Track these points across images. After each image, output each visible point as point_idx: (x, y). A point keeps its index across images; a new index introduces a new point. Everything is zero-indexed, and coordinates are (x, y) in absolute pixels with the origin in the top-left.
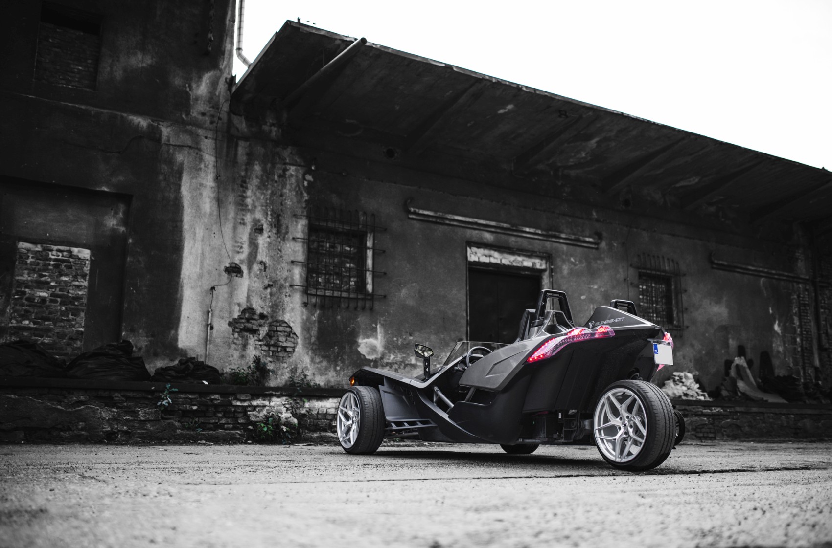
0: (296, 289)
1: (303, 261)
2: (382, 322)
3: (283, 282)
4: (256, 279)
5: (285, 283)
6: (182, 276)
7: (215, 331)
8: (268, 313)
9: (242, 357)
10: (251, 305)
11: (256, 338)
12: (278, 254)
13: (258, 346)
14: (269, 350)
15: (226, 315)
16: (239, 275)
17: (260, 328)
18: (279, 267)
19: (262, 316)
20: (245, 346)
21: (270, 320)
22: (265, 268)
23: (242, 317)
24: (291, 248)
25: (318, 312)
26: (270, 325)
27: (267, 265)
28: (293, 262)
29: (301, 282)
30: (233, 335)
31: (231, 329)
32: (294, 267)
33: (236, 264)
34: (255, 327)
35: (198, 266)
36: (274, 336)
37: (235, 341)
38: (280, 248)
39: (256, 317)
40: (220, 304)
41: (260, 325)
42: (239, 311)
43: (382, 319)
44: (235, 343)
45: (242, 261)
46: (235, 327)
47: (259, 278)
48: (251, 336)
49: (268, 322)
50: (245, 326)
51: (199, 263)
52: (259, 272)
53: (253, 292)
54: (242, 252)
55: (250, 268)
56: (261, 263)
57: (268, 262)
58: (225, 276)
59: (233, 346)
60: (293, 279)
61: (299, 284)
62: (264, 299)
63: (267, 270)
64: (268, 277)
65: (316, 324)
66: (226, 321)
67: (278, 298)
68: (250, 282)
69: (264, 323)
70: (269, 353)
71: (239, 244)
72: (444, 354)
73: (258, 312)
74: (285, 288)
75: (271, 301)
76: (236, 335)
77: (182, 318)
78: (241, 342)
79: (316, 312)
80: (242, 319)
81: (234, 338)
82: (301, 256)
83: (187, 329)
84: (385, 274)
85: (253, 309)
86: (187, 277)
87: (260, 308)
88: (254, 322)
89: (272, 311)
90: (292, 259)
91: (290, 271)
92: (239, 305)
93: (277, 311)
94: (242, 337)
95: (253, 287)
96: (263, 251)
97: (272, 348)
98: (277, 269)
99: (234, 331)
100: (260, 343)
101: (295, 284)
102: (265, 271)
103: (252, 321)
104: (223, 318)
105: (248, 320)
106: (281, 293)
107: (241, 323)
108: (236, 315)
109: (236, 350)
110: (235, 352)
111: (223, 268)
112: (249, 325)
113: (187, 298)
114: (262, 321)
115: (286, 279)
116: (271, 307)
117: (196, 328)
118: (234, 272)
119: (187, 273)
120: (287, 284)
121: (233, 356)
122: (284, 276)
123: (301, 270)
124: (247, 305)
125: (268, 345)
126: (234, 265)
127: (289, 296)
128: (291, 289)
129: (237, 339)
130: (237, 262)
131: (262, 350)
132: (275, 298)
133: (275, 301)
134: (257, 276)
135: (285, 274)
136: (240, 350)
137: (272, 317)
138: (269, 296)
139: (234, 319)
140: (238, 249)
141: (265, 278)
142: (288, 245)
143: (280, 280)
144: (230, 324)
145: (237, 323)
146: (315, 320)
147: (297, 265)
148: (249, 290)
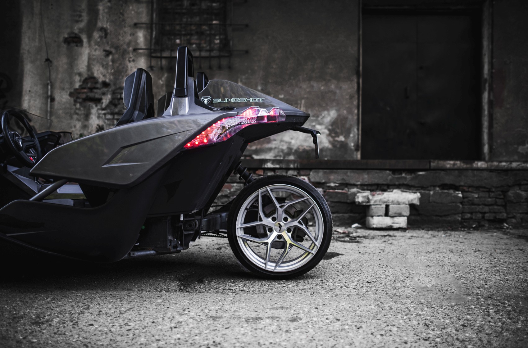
0: (141, 53)
1: (147, 22)
2: (244, 81)
3: (125, 46)
4: (96, 47)
5: (129, 47)
6: (22, 51)
7: (56, 103)
8: (110, 80)
9: (85, 127)
10: (93, 73)
11: (99, 107)
12: (120, 17)
13: (101, 115)
14: (113, 119)
15: (67, 86)
16: (79, 45)
17: (103, 97)
18: (121, 32)
19: (105, 84)
20: (87, 116)
21: (113, 88)
22: (106, 34)
23: (84, 86)
24: (134, 10)
25: (166, 75)
26: (114, 93)
27: (109, 31)
28: (136, 24)
29: (145, 45)
30: (75, 105)
31: (72, 100)
32: (138, 30)
33: (76, 34)
34: (97, 96)
35: (37, 40)
36: (119, 104)
37: (77, 111)
38: (121, 11)
39: (99, 86)
40: (60, 76)
41: (104, 94)
42: (80, 81)
43: (244, 77)
44: (77, 114)
45: (81, 30)
46: (78, 98)
47: (99, 46)
48: (94, 106)
49: (110, 90)
50: (87, 96)
51: (37, 37)
52: (99, 40)
53: (94, 60)
54: (81, 21)
55: (90, 37)
56: (102, 29)
57: (108, 27)
58: (64, 47)
59: (75, 117)
60: (137, 43)
61: (144, 47)
62: (105, 66)
63: (108, 36)
64: (110, 43)
65: (164, 88)
66: (67, 92)
67: (121, 64)
68: (91, 51)
69: (108, 91)
70: (113, 122)
71: (78, 13)
72: (326, 112)
73: (100, 80)
74: (129, 53)
75: (113, 68)
76: (78, 105)
77: (24, 92)
78: (83, 112)
79: (163, 75)
80: (85, 88)
81: (76, 109)
82: (144, 18)
83: (29, 102)
84: (247, 26)
85: (94, 78)
86: (26, 52)
87: (101, 77)
88: (98, 91)
89: (114, 78)
90: (135, 21)
91: (133, 35)
92: (80, 74)
93: (120, 77)
94: (84, 107)
95: (93, 55)
96: (103, 17)
97: (116, 117)
98: (119, 34)
99: (75, 102)
100: (103, 112)
101: (139, 47)
102: (106, 37)
103: (95, 91)
104: (63, 89)
105: (91, 89)
106: (124, 59)
107: (83, 93)
108: (77, 85)
109: (78, 120)
110: (77, 122)
111: (61, 39)
112: (91, 95)
113: (28, 72)
114: (105, 90)
115: (129, 44)
116: (113, 74)
117: (38, 101)
118: (74, 42)
119: (27, 48)
120: (131, 49)
121: (75, 127)
122: (127, 40)
123: (145, 33)
124: (88, 75)
125: (112, 114)
126: (73, 35)
127: (134, 61)
128: (135, 54)
129: (79, 109)
130: (76, 31)
131: (106, 119)
132: (117, 65)
133: (118, 67)
134: (97, 43)
135: (128, 38)
136: (82, 120)
137: (115, 84)
138: (110, 63)
139: (76, 90)
140: (77, 18)
141: (106, 45)
142: (131, 8)
143: (122, 45)
144: (71, 95)
145: (79, 93)
146: (163, 85)
147: (141, 28)
148: (89, 59)
